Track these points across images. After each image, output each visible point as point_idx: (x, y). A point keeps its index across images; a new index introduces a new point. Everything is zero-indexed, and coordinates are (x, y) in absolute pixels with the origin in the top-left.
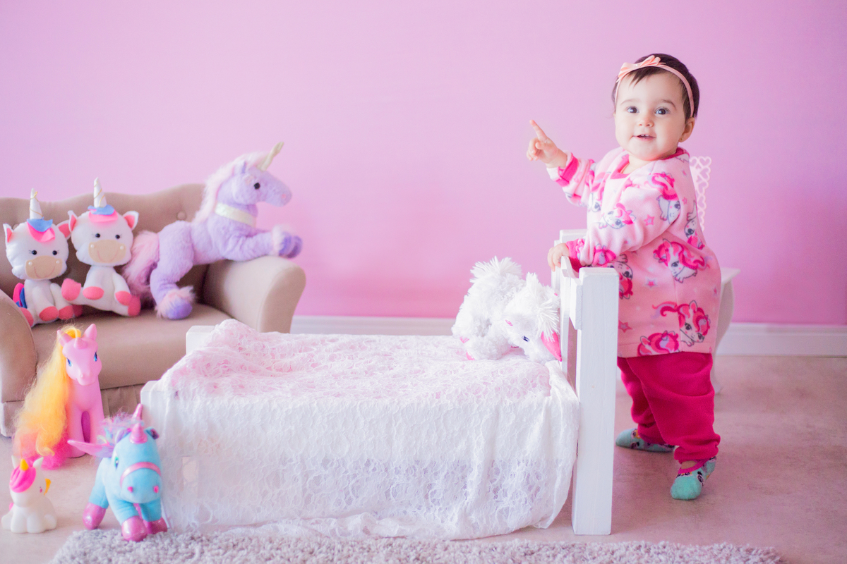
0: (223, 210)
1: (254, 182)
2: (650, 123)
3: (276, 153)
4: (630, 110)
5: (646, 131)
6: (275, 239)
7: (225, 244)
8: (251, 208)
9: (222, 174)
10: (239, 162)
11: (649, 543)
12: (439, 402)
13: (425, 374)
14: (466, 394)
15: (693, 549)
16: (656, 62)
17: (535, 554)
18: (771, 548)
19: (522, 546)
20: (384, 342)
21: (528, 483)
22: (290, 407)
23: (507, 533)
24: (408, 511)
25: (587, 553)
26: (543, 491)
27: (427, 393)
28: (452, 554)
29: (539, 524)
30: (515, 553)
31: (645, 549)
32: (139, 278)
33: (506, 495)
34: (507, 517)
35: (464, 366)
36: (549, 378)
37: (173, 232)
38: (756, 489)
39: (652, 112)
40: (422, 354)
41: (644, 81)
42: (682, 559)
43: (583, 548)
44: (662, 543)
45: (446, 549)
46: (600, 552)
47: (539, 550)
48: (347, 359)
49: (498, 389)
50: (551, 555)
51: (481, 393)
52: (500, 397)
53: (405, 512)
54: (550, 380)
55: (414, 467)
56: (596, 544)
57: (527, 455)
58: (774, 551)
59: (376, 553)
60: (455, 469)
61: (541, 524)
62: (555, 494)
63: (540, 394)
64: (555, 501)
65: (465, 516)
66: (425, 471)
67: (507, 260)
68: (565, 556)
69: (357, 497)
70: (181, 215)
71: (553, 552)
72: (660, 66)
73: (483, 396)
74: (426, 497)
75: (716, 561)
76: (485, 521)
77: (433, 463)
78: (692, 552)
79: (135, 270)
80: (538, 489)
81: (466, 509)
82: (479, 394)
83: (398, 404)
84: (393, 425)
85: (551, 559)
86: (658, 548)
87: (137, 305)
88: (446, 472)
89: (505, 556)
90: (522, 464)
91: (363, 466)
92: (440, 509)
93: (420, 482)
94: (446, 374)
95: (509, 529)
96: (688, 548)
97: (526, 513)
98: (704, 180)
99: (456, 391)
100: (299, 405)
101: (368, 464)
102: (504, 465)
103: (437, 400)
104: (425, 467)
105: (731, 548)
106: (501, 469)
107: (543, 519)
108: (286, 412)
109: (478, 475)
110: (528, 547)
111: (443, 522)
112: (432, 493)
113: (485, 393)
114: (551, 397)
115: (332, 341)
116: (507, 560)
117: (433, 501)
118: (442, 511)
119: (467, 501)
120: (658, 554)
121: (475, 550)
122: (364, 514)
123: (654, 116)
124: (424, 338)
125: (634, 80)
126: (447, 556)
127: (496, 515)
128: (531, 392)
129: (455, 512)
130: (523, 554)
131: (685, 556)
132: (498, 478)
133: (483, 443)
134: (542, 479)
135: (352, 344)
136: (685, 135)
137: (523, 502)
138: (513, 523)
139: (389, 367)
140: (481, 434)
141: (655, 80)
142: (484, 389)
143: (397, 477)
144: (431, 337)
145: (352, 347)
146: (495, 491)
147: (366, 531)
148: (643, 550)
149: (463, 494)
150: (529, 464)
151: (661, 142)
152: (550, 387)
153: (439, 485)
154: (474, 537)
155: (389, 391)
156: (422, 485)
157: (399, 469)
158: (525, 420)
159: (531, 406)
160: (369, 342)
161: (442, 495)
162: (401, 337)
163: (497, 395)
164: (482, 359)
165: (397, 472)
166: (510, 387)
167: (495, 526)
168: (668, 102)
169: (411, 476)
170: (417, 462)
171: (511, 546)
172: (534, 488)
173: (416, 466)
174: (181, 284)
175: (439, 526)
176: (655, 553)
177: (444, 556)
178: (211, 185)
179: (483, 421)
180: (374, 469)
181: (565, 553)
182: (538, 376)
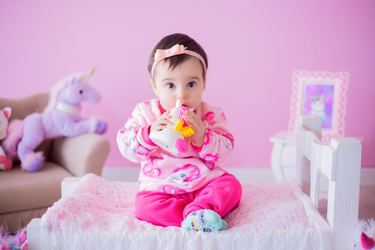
0: (61, 107)
1: (79, 90)
3: (93, 72)
4: (169, 86)
6: (92, 123)
7: (63, 126)
8: (78, 105)
9: (60, 85)
10: (70, 78)
22: (141, 237)
32: (12, 147)
37: (31, 120)
49: (269, 224)
63: (300, 225)
70: (37, 110)
73: (260, 228)
79: (9, 143)
87: (10, 163)
98: (345, 86)
100: (146, 236)
108: (139, 241)
128: (292, 224)
142: (260, 224)
159: (296, 235)
163: (269, 227)
166: (277, 222)
174: (36, 150)
178: (54, 92)
182: (294, 211)
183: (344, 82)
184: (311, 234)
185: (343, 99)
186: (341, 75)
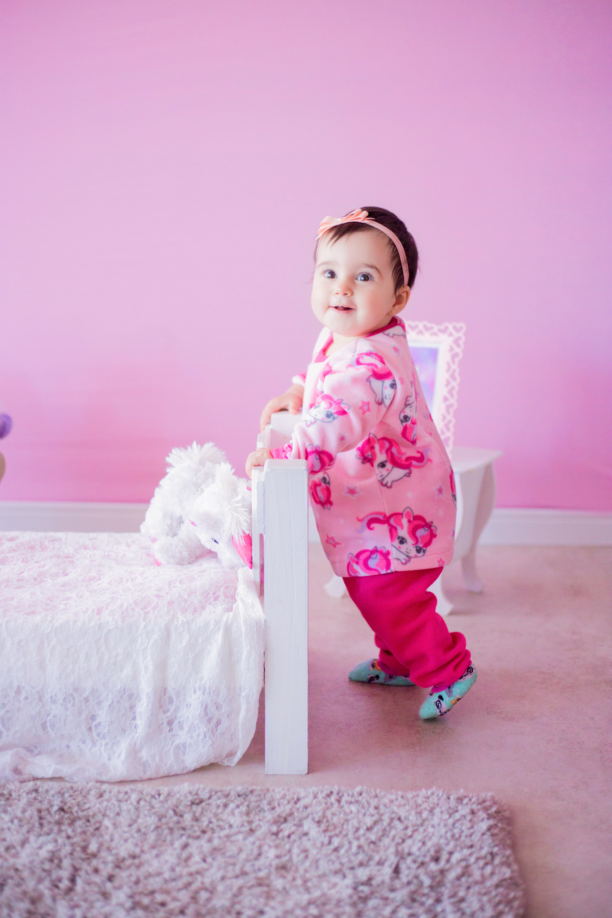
2: (349, 290)
4: (327, 275)
5: (344, 302)
11: (343, 788)
12: (100, 619)
13: (100, 582)
14: (133, 610)
15: (393, 797)
16: (362, 217)
17: (204, 804)
18: (489, 794)
19: (190, 793)
20: (70, 540)
21: (206, 714)
23: (185, 772)
24: (71, 745)
25: (265, 802)
26: (225, 724)
27: (87, 609)
28: (105, 804)
29: (226, 761)
30: (181, 801)
31: (337, 797)
33: (181, 728)
34: (184, 754)
35: (144, 572)
36: (236, 589)
38: (495, 713)
39: (352, 279)
40: (108, 556)
41: (344, 239)
42: (376, 811)
43: (262, 796)
44: (358, 789)
45: (101, 796)
46: (282, 801)
47: (210, 798)
48: (20, 562)
49: (171, 603)
50: (221, 805)
51: (150, 609)
52: (172, 612)
53: (68, 747)
54: (237, 591)
55: (72, 695)
56: (281, 789)
57: (204, 682)
58: (493, 798)
59: (16, 801)
60: (121, 698)
61: (228, 761)
62: (240, 727)
63: (219, 609)
64: (240, 735)
65: (134, 752)
66: (86, 700)
67: (208, 446)
68: (238, 806)
69: (8, 730)
71: (224, 800)
72: (366, 222)
73: (152, 611)
74: (90, 729)
75: (417, 813)
76: (157, 759)
77: (94, 691)
78: (392, 801)
80: (218, 723)
81: (135, 744)
82: (148, 610)
83: (51, 622)
84: (46, 646)
85: (220, 810)
86: (353, 796)
88: (109, 702)
89: (166, 806)
90: (198, 692)
91: (12, 694)
92: (107, 744)
93: (80, 713)
94: (121, 582)
95: (187, 767)
96: (389, 796)
97: (206, 749)
98: (457, 350)
99: (121, 606)
101: (18, 691)
102: (178, 694)
103: (97, 617)
104: (85, 695)
105: (440, 795)
106: (175, 699)
107: (231, 755)
109: (148, 706)
110: (197, 794)
111: (109, 759)
112: (96, 726)
113: (154, 608)
114: (231, 614)
115: (11, 540)
116: (167, 811)
117: (98, 735)
118: (108, 747)
119: (137, 735)
120: (351, 803)
121: (134, 797)
122: (15, 750)
123: (354, 283)
124: (117, 536)
125: (332, 238)
126: (98, 805)
127: (172, 751)
128: (211, 606)
129: (123, 748)
130: (189, 803)
131: (381, 807)
132: (172, 709)
133: (151, 667)
134: (223, 710)
135: (33, 543)
136: (397, 307)
137: (202, 737)
138: (192, 760)
139: (63, 573)
140: (149, 658)
141: (357, 239)
142: (154, 604)
143: (53, 707)
144: (126, 534)
145: (32, 548)
146: (170, 723)
147: (16, 771)
148: (333, 799)
149: (133, 727)
150: (206, 692)
151: (363, 316)
152: (236, 601)
153: (103, 716)
154: (144, 778)
155: (48, 605)
156: (83, 717)
157: (54, 697)
158: (200, 641)
159: (207, 624)
160: (54, 540)
161: (107, 728)
162: (92, 535)
163: (169, 611)
164: (169, 563)
165: (54, 702)
166: (186, 601)
167: (170, 764)
168: (372, 267)
169: (69, 706)
170: (76, 690)
171: (179, 792)
172: (214, 721)
173: (75, 694)
175: (104, 765)
176: (347, 802)
177: (95, 805)
179: (151, 642)
180: (26, 698)
181: (239, 803)
182: (224, 586)
183: (456, 342)
184: (229, 623)
185: (453, 377)
186: (451, 329)
